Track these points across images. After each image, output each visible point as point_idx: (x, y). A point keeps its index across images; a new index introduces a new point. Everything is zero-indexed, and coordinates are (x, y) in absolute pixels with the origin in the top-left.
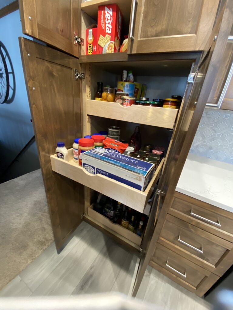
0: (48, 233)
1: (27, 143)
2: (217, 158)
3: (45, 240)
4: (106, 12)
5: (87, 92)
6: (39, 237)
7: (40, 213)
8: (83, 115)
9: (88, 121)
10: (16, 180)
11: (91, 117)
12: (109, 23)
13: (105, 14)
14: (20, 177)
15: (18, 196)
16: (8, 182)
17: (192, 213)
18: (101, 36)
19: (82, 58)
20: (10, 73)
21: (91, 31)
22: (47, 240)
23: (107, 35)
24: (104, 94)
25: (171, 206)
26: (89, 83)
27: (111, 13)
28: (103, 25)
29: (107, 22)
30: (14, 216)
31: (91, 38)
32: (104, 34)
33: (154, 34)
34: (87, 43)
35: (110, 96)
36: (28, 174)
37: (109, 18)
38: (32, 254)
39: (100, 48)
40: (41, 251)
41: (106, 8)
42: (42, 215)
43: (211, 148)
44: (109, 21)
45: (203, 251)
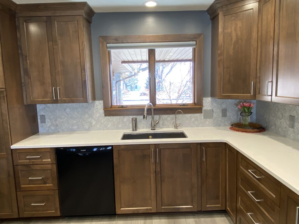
25: (18, 160)
43: (57, 125)
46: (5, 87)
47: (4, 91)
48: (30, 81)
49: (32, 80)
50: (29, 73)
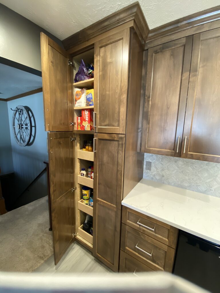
0: (46, 250)
1: (38, 175)
2: (169, 184)
3: (43, 256)
4: (85, 112)
5: (78, 146)
6: (39, 253)
7: (41, 233)
8: (75, 158)
9: (78, 162)
10: (26, 206)
11: (80, 160)
12: (87, 117)
13: (85, 113)
14: (30, 204)
15: (26, 220)
16: (20, 208)
17: (138, 223)
18: (84, 122)
19: (74, 131)
20: (33, 126)
21: (79, 118)
22: (45, 256)
23: (86, 121)
24: (87, 147)
25: (127, 219)
26: (79, 141)
27: (87, 112)
28: (84, 117)
29: (86, 116)
30: (22, 236)
31: (79, 121)
32: (85, 121)
33: (104, 125)
34: (78, 123)
35: (90, 148)
36: (36, 201)
37: (87, 114)
38: (33, 266)
39: (83, 127)
40: (40, 264)
41: (85, 110)
42: (43, 235)
43: (163, 176)
44: (87, 116)
45: (152, 255)
46: (125, 133)
47: (123, 138)
48: (148, 126)
49: (150, 125)
50: (149, 117)
